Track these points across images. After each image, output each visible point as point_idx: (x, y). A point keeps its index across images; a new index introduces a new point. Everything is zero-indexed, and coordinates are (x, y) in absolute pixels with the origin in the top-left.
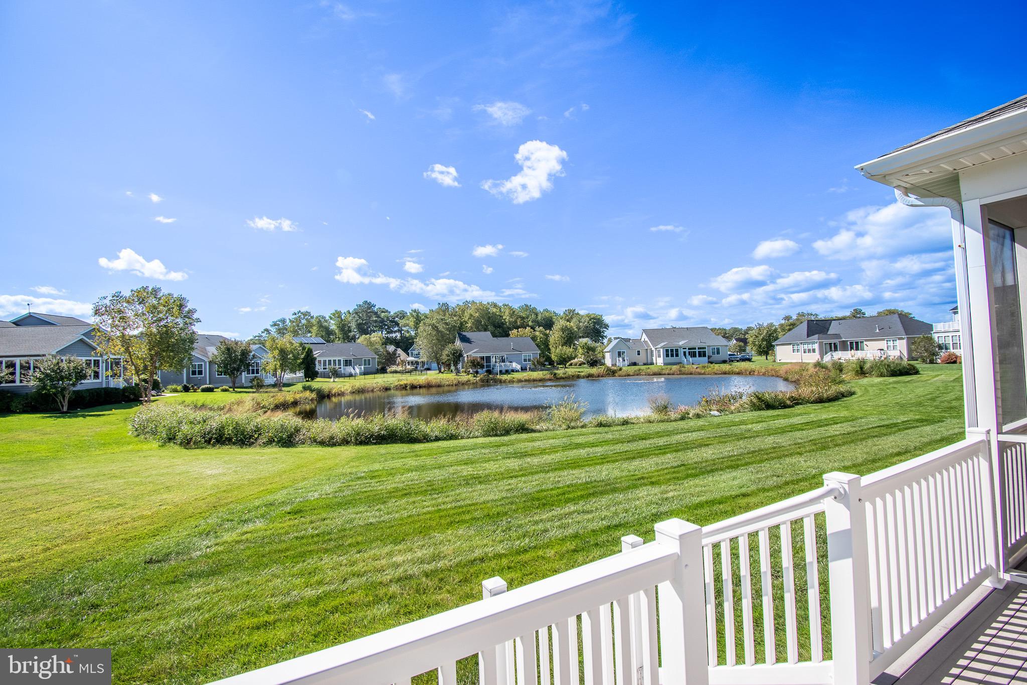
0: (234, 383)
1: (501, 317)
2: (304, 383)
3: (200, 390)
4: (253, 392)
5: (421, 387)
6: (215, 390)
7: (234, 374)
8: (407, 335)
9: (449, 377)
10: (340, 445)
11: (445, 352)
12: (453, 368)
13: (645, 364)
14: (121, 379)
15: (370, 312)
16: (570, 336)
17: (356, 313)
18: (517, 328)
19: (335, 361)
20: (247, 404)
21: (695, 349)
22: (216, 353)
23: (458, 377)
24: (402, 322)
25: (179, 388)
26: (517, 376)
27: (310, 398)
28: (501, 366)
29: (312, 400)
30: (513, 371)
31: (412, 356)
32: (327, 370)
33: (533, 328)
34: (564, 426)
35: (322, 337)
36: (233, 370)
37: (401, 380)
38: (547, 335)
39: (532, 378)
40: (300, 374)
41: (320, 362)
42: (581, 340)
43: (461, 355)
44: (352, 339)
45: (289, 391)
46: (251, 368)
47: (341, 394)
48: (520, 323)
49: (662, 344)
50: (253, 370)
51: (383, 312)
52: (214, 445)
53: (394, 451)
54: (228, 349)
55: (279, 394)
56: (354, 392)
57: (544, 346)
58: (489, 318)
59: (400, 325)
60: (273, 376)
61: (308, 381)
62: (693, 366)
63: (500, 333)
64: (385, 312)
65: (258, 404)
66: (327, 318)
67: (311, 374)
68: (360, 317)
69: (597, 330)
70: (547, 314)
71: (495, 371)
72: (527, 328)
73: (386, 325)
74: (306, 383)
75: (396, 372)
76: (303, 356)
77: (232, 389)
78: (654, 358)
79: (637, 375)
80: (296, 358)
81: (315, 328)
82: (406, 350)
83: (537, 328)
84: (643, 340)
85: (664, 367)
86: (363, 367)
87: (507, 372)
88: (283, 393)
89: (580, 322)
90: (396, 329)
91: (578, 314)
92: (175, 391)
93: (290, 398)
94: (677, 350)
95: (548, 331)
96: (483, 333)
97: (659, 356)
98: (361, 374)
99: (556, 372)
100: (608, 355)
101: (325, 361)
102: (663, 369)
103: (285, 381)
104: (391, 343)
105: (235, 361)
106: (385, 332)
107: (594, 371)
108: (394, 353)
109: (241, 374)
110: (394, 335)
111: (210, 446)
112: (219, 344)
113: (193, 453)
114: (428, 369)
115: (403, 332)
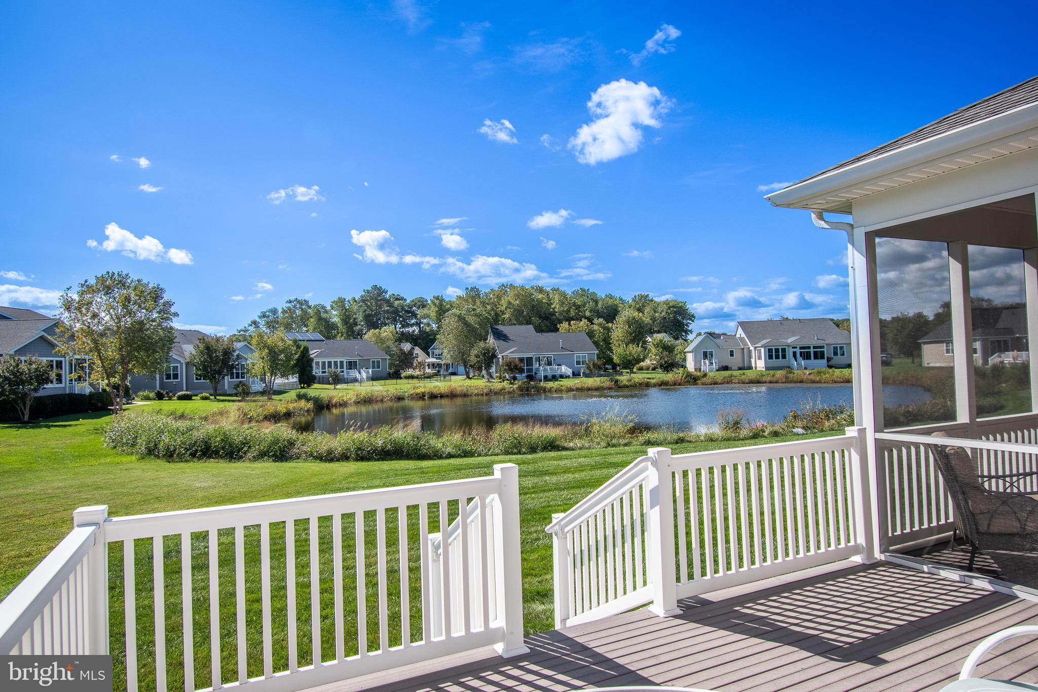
0: (216, 389)
1: (550, 304)
2: (298, 390)
3: (175, 398)
4: (239, 401)
5: (442, 396)
6: (193, 398)
7: (215, 377)
8: (428, 329)
9: (479, 384)
10: (338, 460)
11: (474, 352)
12: (484, 372)
13: (740, 369)
14: (86, 384)
15: (381, 300)
16: (639, 331)
17: (363, 301)
18: (569, 320)
19: (336, 363)
20: (232, 414)
21: (809, 348)
22: (194, 352)
23: (490, 385)
24: (419, 312)
25: (152, 395)
26: (566, 383)
27: (306, 409)
28: (545, 370)
29: (308, 411)
30: (562, 377)
31: (433, 357)
32: (327, 374)
33: (590, 320)
34: (603, 444)
35: (321, 332)
36: (214, 374)
37: (418, 387)
38: (608, 330)
39: (586, 386)
40: (294, 379)
41: (317, 363)
42: (655, 335)
43: (494, 356)
44: (358, 334)
45: (281, 400)
46: (235, 371)
47: (344, 404)
48: (574, 313)
49: (764, 342)
50: (238, 374)
51: (397, 299)
52: (200, 458)
53: (398, 468)
54: (208, 348)
55: (269, 403)
56: (359, 402)
57: (604, 345)
58: (533, 306)
59: (419, 316)
60: (261, 381)
61: (303, 388)
62: (805, 371)
63: (547, 326)
64: (399, 300)
65: (245, 414)
66: (329, 308)
67: (307, 379)
68: (368, 306)
69: (678, 321)
70: (610, 302)
71: (538, 377)
72: (583, 320)
73: (400, 316)
74: (300, 390)
75: (412, 377)
76: (296, 357)
77: (212, 397)
78: (753, 361)
79: (728, 383)
80: (289, 359)
81: (312, 320)
82: (425, 349)
83: (596, 321)
84: (738, 336)
85: (764, 373)
86: (370, 371)
87: (554, 378)
88: (274, 403)
89: (655, 312)
90: (413, 321)
91: (652, 300)
92: (147, 398)
93: (282, 408)
94: (784, 350)
95: (610, 325)
96: (524, 328)
97: (760, 358)
98: (369, 379)
99: (618, 378)
100: (690, 357)
101: (324, 363)
102: (763, 375)
103: (275, 388)
104: (407, 341)
105: (216, 363)
106: (399, 326)
107: (669, 377)
108: (411, 352)
109: (223, 378)
110: (411, 329)
111: (195, 460)
112: (197, 342)
113: (178, 467)
114: (454, 374)
115: (422, 326)
